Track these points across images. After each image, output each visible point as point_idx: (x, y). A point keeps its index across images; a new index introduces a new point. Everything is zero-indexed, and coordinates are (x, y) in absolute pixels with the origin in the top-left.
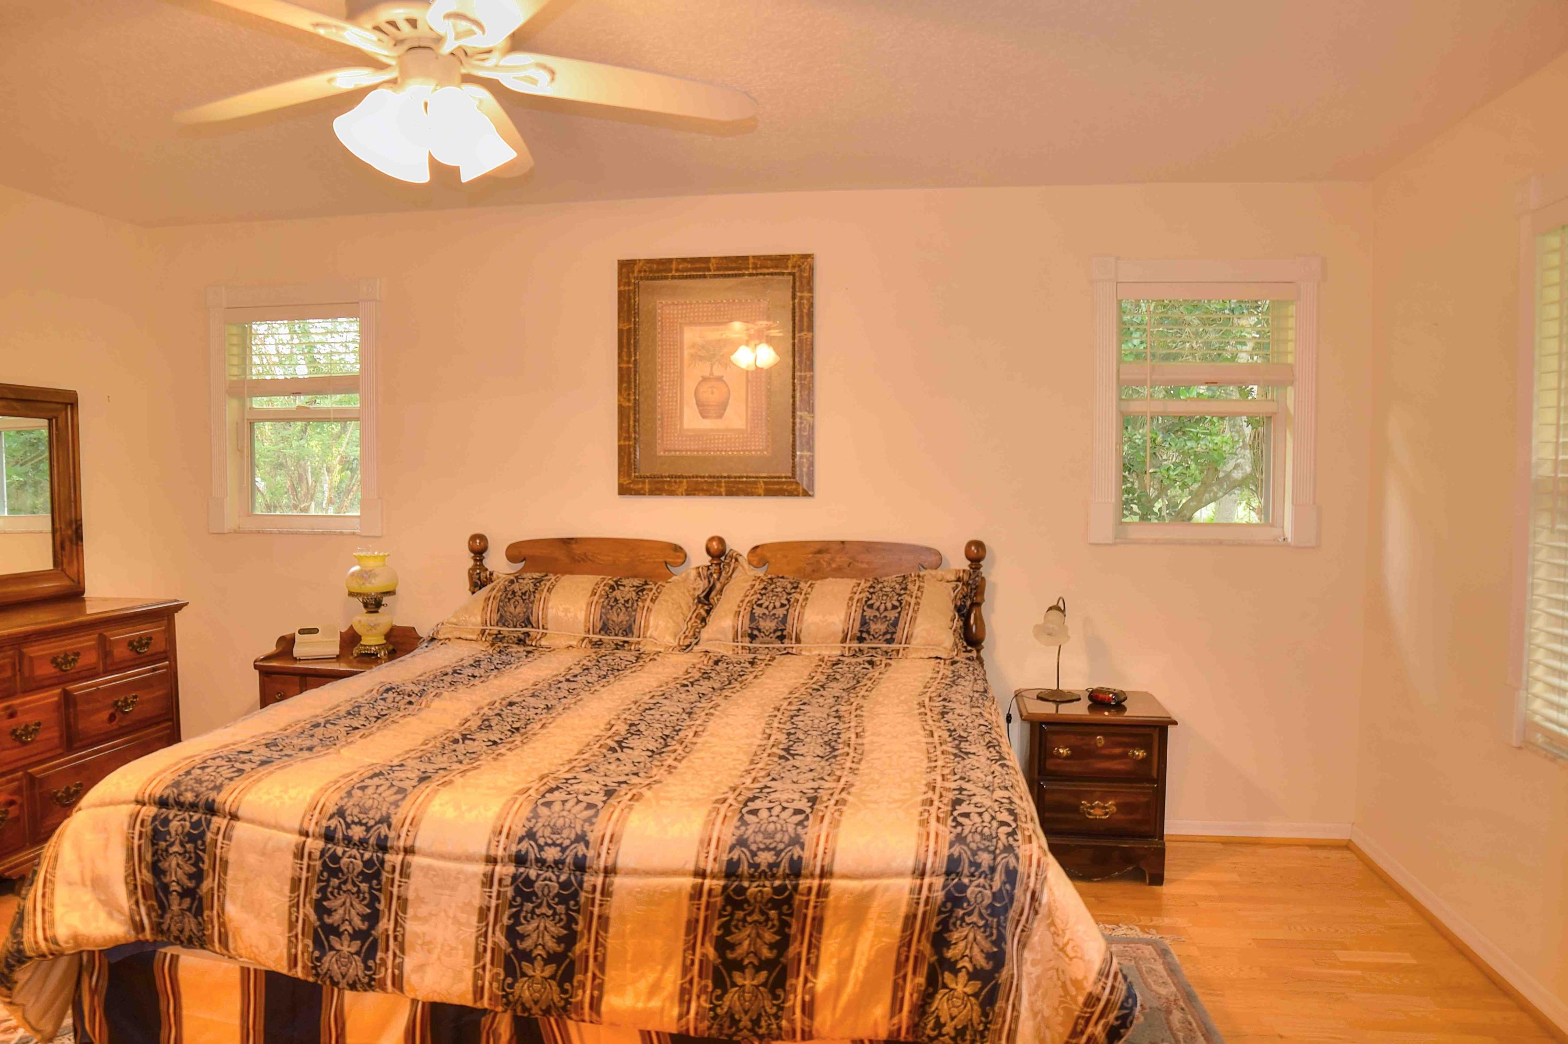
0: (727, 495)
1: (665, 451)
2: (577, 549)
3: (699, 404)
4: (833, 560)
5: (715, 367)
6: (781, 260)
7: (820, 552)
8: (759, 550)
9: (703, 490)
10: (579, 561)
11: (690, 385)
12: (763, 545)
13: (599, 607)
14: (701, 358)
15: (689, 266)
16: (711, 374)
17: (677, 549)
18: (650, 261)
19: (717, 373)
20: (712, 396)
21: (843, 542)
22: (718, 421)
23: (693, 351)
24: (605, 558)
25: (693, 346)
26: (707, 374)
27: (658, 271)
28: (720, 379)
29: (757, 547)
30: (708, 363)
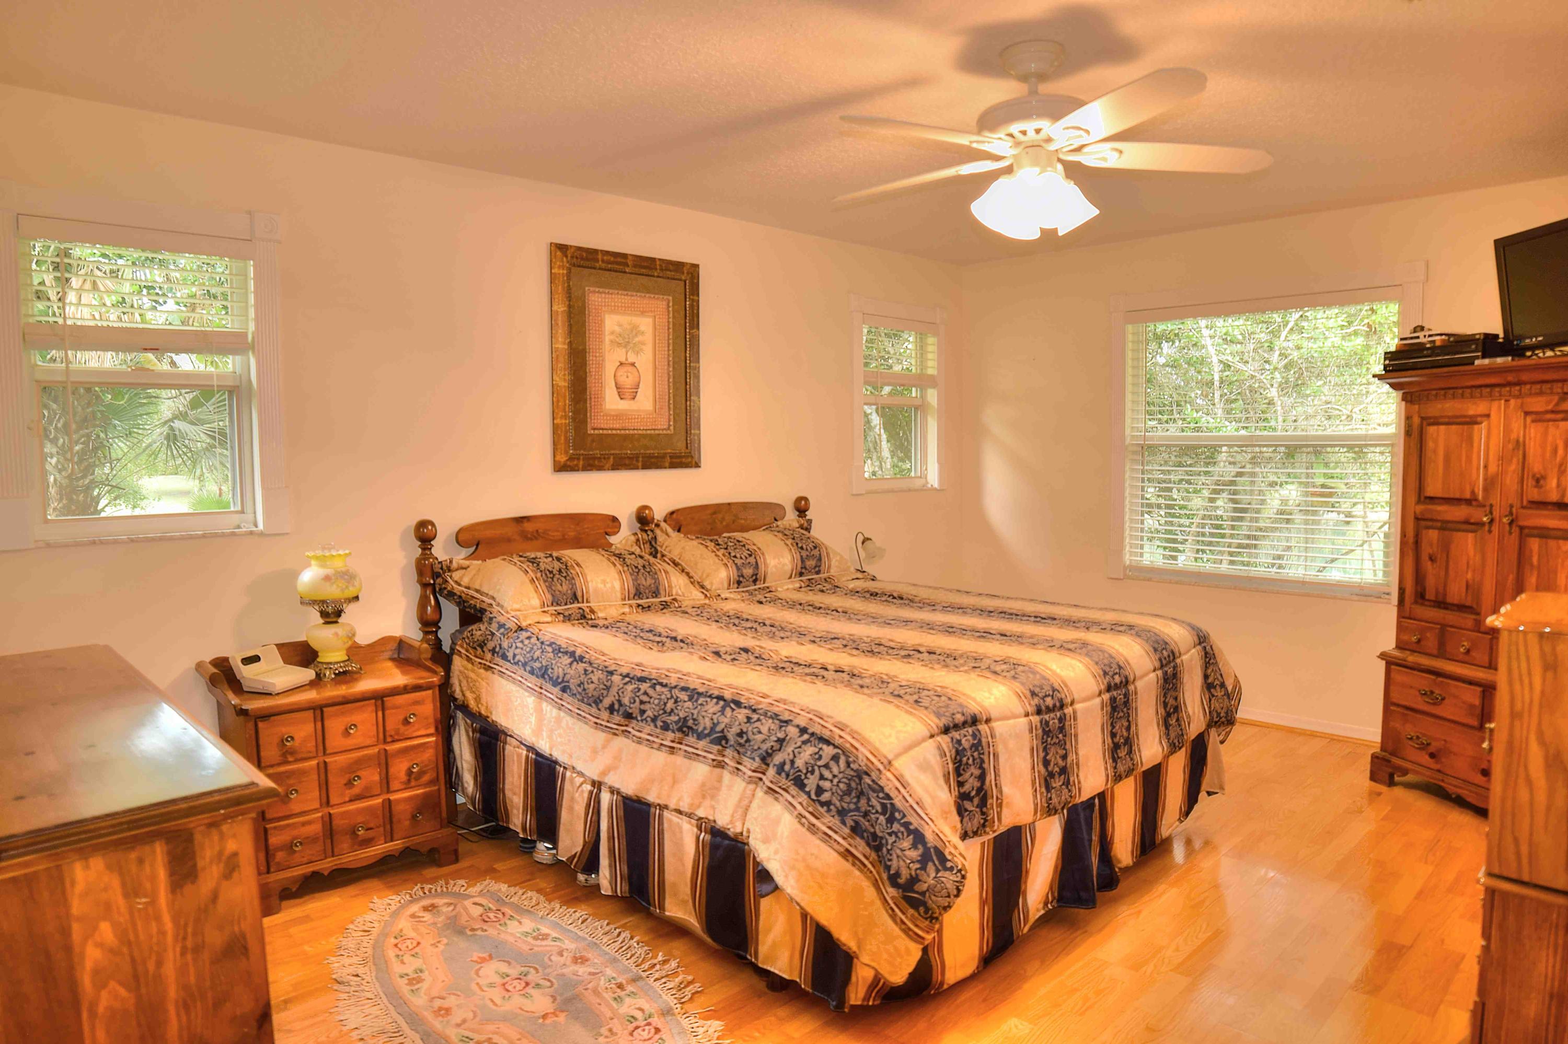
0: (643, 468)
1: (594, 429)
2: (528, 526)
3: (618, 387)
4: (723, 519)
5: (629, 354)
6: (678, 266)
7: (715, 513)
8: (674, 516)
9: (625, 465)
10: (531, 539)
11: (609, 369)
12: (678, 510)
13: (542, 583)
14: (619, 345)
15: (612, 259)
16: (627, 359)
17: (614, 519)
18: (580, 249)
19: (631, 360)
20: (627, 380)
21: (729, 504)
22: (632, 402)
23: (612, 337)
24: (556, 534)
25: (612, 333)
26: (623, 360)
27: (587, 259)
28: (633, 364)
29: (672, 513)
30: (624, 350)
